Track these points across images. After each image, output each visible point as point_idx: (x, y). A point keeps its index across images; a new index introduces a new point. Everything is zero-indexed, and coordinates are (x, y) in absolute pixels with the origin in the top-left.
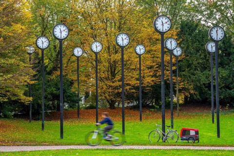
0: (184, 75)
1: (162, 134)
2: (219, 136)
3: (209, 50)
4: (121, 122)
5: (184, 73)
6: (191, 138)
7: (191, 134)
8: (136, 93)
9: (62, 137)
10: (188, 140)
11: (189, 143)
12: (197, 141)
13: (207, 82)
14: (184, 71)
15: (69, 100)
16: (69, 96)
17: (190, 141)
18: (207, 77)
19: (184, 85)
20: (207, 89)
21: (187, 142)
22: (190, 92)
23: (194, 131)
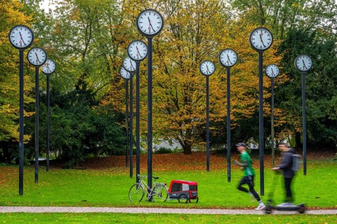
0: (287, 105)
1: (146, 190)
2: (262, 193)
3: (299, 67)
5: (286, 102)
7: (183, 190)
9: (21, 192)
10: (178, 198)
11: (179, 202)
12: (195, 201)
14: (287, 100)
17: (181, 200)
19: (286, 120)
20: (323, 126)
21: (177, 201)
22: (295, 130)
23: (188, 185)
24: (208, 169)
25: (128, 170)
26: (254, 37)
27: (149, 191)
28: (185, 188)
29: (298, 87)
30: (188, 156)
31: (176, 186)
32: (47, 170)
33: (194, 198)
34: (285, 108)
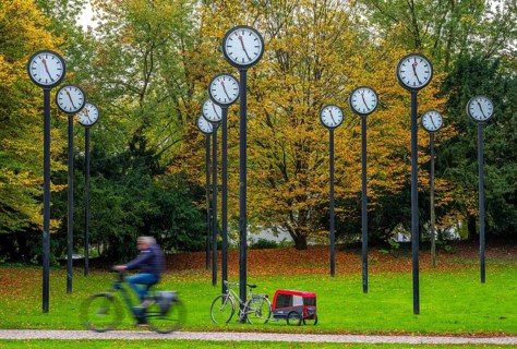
0: (455, 174)
1: (238, 305)
2: (417, 309)
3: (474, 115)
6: (295, 313)
7: (294, 305)
8: (347, 213)
9: (46, 308)
10: (287, 317)
11: (289, 324)
12: (313, 321)
13: (509, 190)
14: (455, 165)
17: (291, 321)
19: (454, 196)
20: (511, 206)
21: (284, 322)
22: (468, 213)
23: (301, 298)
24: (332, 273)
25: (210, 275)
26: (403, 68)
27: (242, 307)
28: (298, 302)
29: (472, 145)
30: (302, 253)
31: (283, 299)
32: (86, 274)
33: (311, 317)
34: (452, 177)
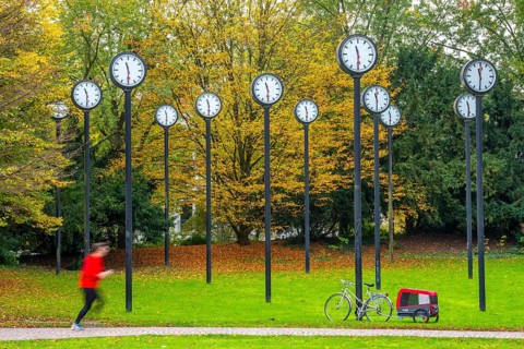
0: (405, 169)
2: (483, 306)
3: (462, 113)
4: (263, 275)
5: (404, 164)
6: (421, 310)
7: (420, 303)
8: (298, 208)
10: (413, 315)
11: (415, 321)
12: (434, 319)
13: (458, 186)
14: (405, 160)
15: (147, 224)
16: (146, 216)
17: (417, 319)
18: (457, 175)
19: (405, 192)
20: (456, 201)
21: (412, 319)
22: (418, 208)
23: (427, 296)
27: (359, 305)
28: (424, 300)
33: (433, 315)
34: (402, 172)
